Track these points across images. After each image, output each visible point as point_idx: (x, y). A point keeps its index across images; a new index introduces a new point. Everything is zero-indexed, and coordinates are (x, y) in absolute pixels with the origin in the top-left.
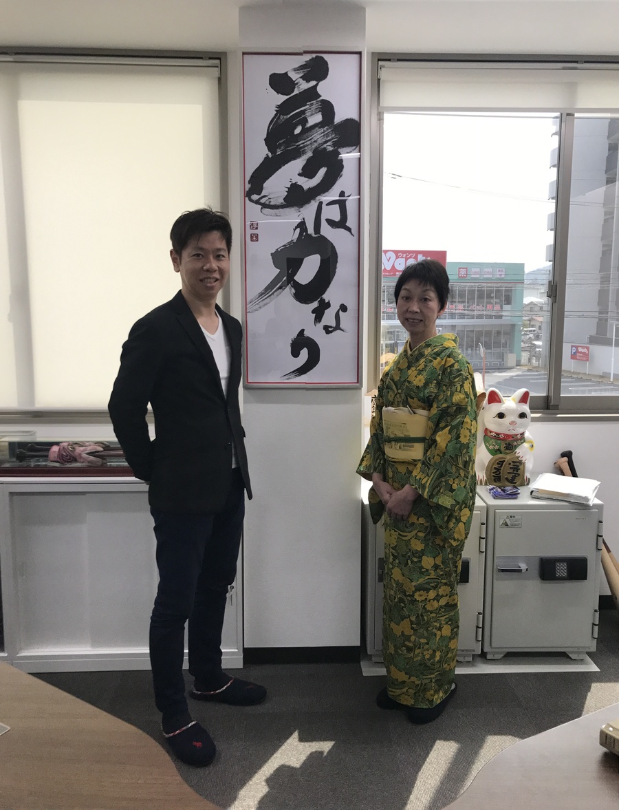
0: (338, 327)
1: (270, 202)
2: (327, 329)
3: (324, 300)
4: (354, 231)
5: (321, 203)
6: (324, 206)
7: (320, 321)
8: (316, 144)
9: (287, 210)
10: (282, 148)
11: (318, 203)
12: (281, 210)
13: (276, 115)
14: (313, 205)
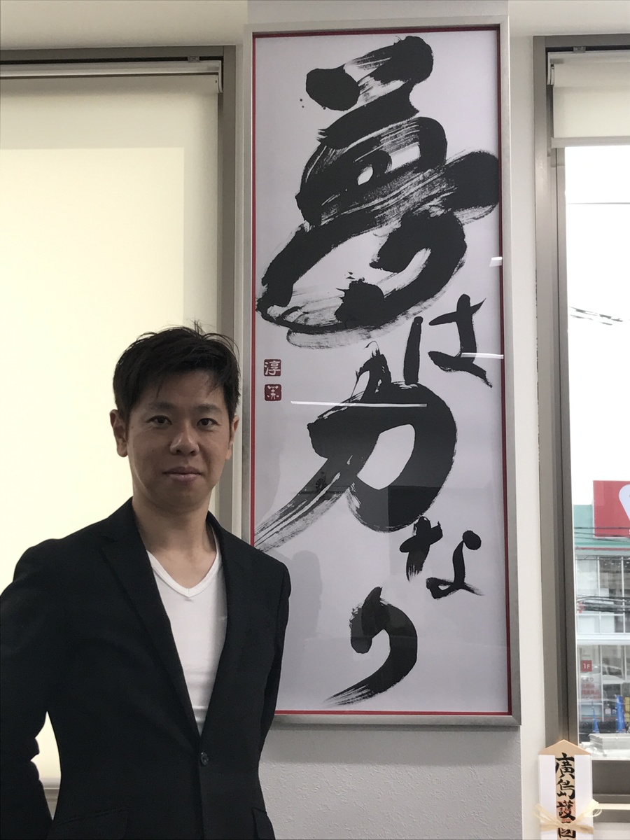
0: (459, 583)
1: (306, 320)
2: (436, 588)
3: (428, 522)
4: (493, 375)
5: (418, 321)
6: (425, 326)
7: (419, 568)
8: (407, 205)
9: (342, 335)
10: (333, 212)
11: (411, 321)
12: (329, 335)
13: (320, 148)
14: (403, 326)
